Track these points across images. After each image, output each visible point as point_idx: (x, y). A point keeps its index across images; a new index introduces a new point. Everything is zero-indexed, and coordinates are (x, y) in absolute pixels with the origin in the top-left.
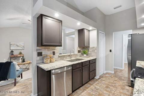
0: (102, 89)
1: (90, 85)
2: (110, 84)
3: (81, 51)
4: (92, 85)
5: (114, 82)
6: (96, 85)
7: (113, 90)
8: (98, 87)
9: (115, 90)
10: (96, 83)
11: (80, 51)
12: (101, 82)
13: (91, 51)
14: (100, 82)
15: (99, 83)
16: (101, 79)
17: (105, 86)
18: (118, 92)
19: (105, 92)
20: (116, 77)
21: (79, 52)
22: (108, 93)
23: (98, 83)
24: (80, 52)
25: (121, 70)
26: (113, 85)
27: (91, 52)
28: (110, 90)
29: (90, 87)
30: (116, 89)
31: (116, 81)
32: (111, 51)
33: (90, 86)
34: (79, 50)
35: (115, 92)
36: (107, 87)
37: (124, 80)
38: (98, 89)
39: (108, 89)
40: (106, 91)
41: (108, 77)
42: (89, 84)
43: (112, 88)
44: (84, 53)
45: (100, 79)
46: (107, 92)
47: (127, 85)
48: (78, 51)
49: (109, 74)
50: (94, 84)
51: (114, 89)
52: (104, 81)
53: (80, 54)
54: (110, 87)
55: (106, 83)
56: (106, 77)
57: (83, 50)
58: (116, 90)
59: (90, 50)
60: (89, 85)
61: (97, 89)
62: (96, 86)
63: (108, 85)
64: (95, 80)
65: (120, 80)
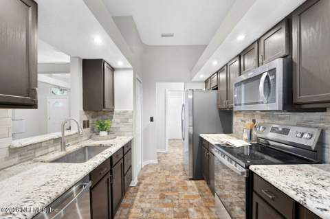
0: (157, 208)
1: (127, 209)
2: (164, 188)
3: (91, 121)
4: (131, 206)
5: (166, 180)
6: (140, 202)
7: (174, 197)
8: (148, 206)
9: (177, 198)
10: (138, 198)
11: (88, 122)
12: (146, 190)
13: (119, 121)
14: (144, 192)
15: (145, 194)
16: (143, 181)
17: (158, 197)
18: (183, 197)
19: (165, 210)
20: (164, 170)
21: (86, 124)
22: (171, 209)
23: (143, 196)
24: (88, 127)
25: (165, 154)
26: (169, 186)
27: (118, 123)
28: (170, 201)
29: (131, 215)
30: (177, 194)
31: (168, 176)
32: (152, 119)
33: (129, 212)
34: (86, 119)
35: (181, 201)
36: (163, 197)
37: (178, 171)
38: (150, 210)
39: (166, 201)
40: (166, 205)
41: (152, 173)
42: (125, 208)
43: (171, 196)
44: (102, 128)
45: (141, 185)
46: (168, 209)
47: (187, 179)
48: (84, 121)
49: (151, 167)
50: (136, 202)
51: (175, 195)
52: (150, 184)
53: (88, 130)
54: (167, 194)
55: (157, 187)
56: (149, 175)
57: (95, 120)
58: (178, 196)
59: (116, 119)
60: (125, 211)
61: (147, 212)
62: (143, 205)
63: (161, 191)
64: (132, 190)
65: (173, 172)
